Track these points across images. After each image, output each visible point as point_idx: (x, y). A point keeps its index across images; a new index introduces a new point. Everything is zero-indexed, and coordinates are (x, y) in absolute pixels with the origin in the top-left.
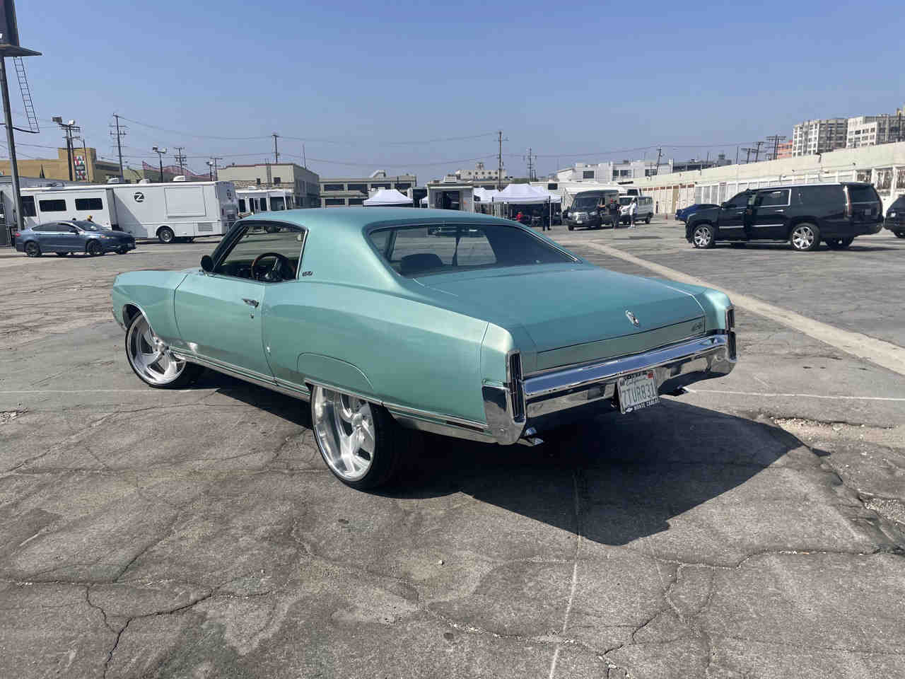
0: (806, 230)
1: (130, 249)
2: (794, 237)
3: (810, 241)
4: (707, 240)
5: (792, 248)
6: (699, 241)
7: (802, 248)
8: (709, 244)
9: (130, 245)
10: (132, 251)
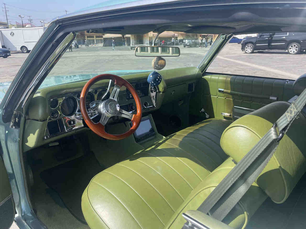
0: (295, 46)
1: (8, 56)
2: (289, 49)
3: (296, 50)
4: (251, 50)
5: (288, 53)
6: (247, 50)
7: (293, 53)
8: (251, 52)
9: (8, 54)
10: (10, 57)
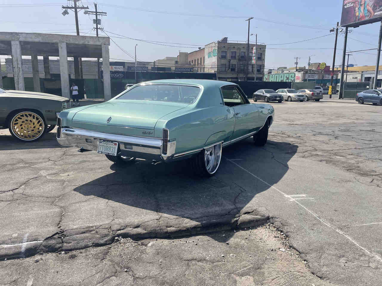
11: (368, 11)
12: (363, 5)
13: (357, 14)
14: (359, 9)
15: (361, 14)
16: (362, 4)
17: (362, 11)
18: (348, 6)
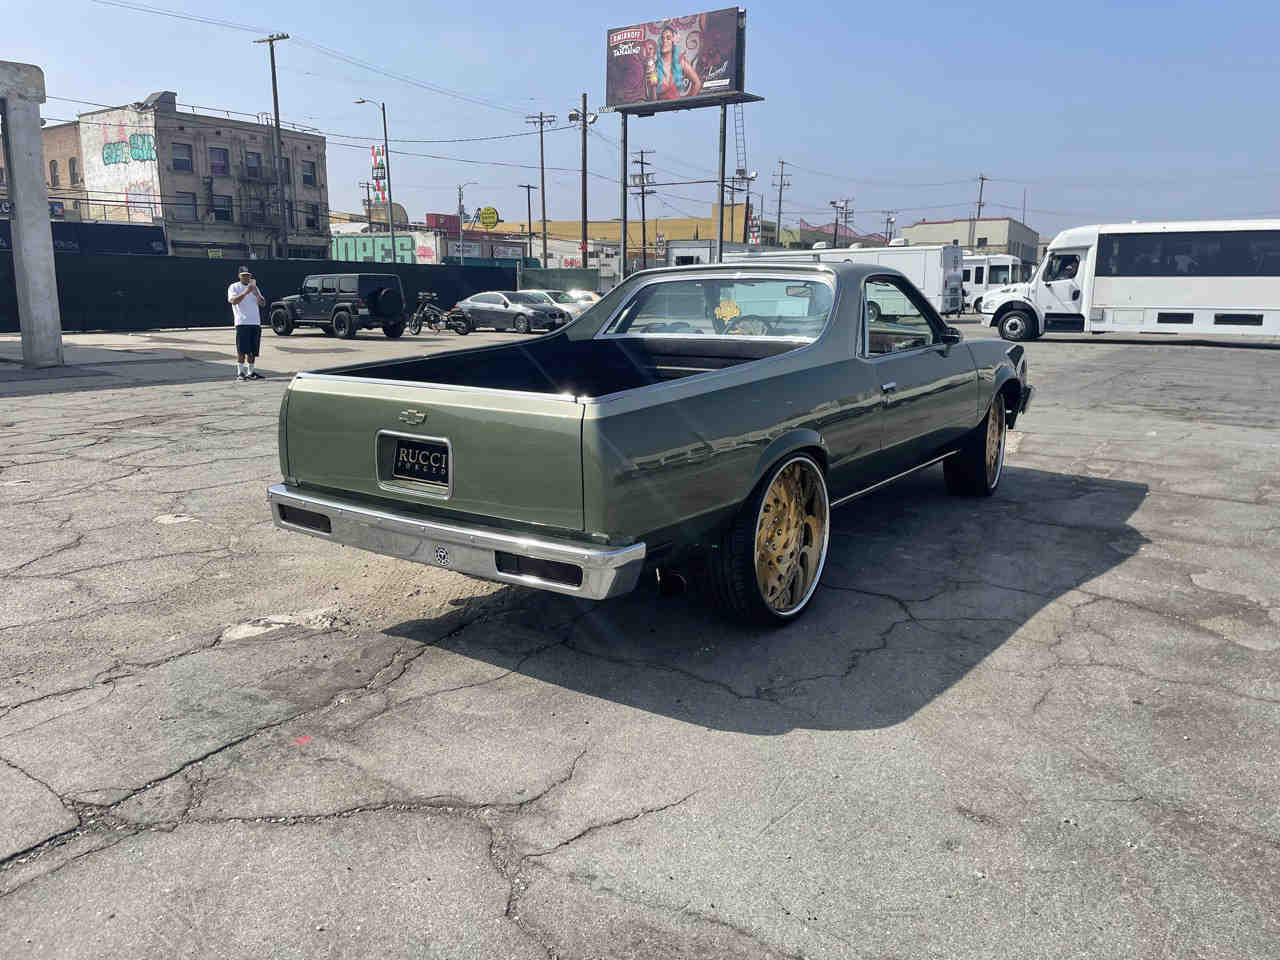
11: (686, 74)
12: (670, 55)
13: (654, 79)
14: (656, 63)
15: (666, 81)
16: (665, 50)
17: (668, 74)
18: (624, 50)
